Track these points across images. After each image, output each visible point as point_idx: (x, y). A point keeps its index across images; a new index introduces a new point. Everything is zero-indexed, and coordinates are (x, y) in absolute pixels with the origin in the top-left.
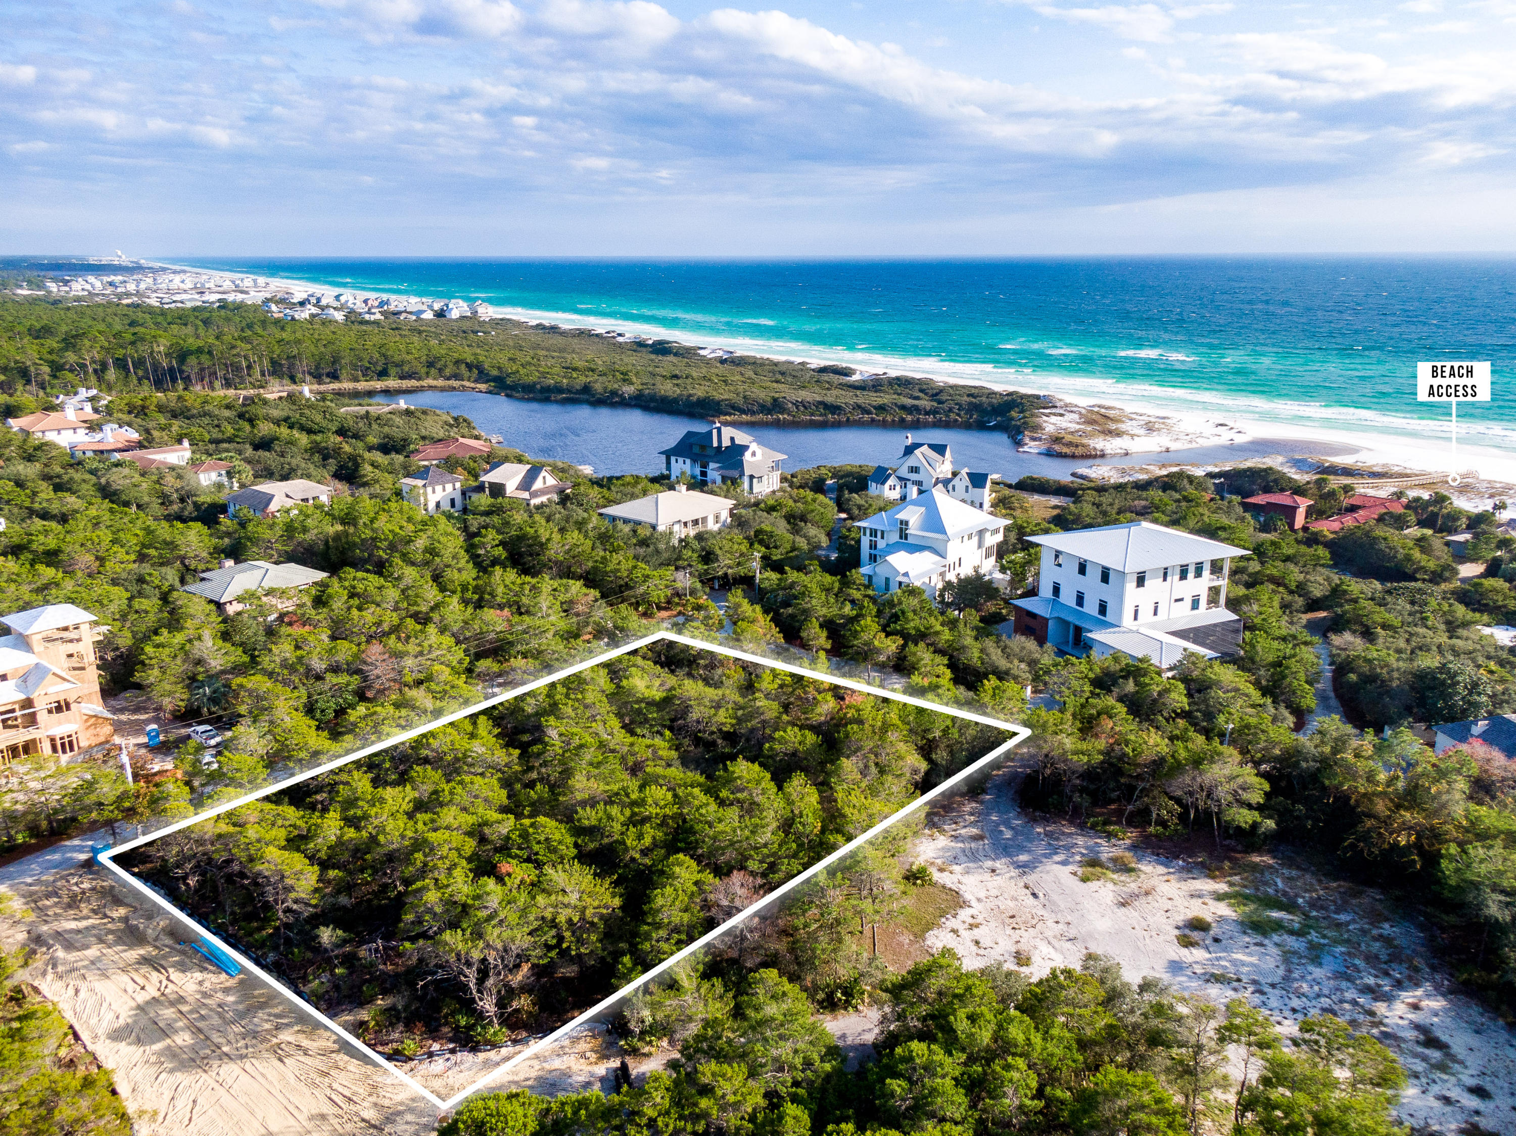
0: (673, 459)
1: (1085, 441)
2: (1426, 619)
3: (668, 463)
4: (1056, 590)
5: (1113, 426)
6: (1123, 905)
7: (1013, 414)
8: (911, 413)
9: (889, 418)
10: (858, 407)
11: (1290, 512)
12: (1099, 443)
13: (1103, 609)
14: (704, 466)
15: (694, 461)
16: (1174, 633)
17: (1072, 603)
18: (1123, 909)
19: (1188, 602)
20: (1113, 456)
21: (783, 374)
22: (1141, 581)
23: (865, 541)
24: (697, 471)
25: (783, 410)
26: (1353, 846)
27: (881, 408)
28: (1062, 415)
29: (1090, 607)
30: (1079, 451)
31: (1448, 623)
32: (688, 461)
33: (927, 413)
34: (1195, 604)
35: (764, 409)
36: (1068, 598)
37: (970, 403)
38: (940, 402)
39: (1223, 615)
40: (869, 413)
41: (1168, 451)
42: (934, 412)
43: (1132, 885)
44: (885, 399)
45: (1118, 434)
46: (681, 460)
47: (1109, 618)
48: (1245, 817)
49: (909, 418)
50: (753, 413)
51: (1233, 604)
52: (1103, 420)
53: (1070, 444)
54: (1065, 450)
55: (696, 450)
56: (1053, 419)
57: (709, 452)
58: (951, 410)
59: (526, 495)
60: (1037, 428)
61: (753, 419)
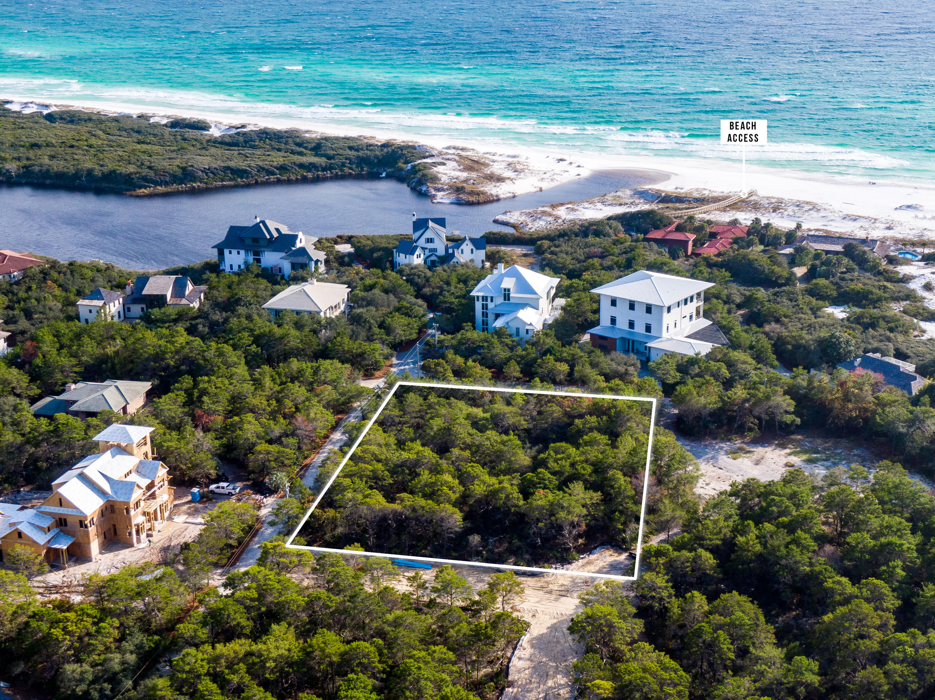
0: (226, 251)
1: (482, 189)
2: (802, 308)
3: (221, 254)
4: (613, 321)
5: (488, 171)
6: (757, 464)
7: (400, 164)
8: (309, 171)
9: (293, 177)
10: (261, 169)
11: (684, 244)
12: (491, 189)
13: (648, 328)
14: (257, 253)
15: (247, 251)
16: (689, 337)
17: (626, 327)
18: (758, 467)
19: (688, 317)
20: (505, 199)
21: (138, 132)
22: (669, 309)
23: (478, 306)
24: (251, 259)
25: (194, 178)
26: (832, 422)
27: (283, 168)
28: (444, 164)
29: (640, 329)
30: (482, 198)
31: (811, 309)
32: (242, 252)
33: (324, 169)
34: (691, 317)
35: (175, 179)
36: (622, 324)
37: (358, 157)
38: (329, 158)
39: (705, 323)
40: (273, 174)
41: (541, 190)
42: (330, 168)
43: (755, 457)
44: (278, 159)
45: (500, 179)
46: (234, 252)
47: (653, 333)
48: (788, 418)
49: (310, 175)
50: (166, 184)
51: (706, 315)
52: (476, 166)
53: (472, 193)
54: (471, 199)
55: (248, 242)
56: (440, 169)
57: (262, 243)
58: (343, 165)
59: (184, 301)
60: (435, 179)
61: (168, 189)
